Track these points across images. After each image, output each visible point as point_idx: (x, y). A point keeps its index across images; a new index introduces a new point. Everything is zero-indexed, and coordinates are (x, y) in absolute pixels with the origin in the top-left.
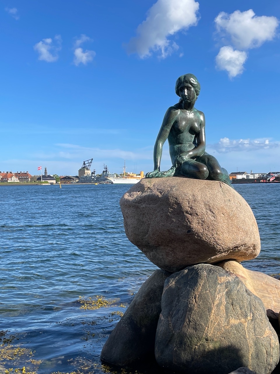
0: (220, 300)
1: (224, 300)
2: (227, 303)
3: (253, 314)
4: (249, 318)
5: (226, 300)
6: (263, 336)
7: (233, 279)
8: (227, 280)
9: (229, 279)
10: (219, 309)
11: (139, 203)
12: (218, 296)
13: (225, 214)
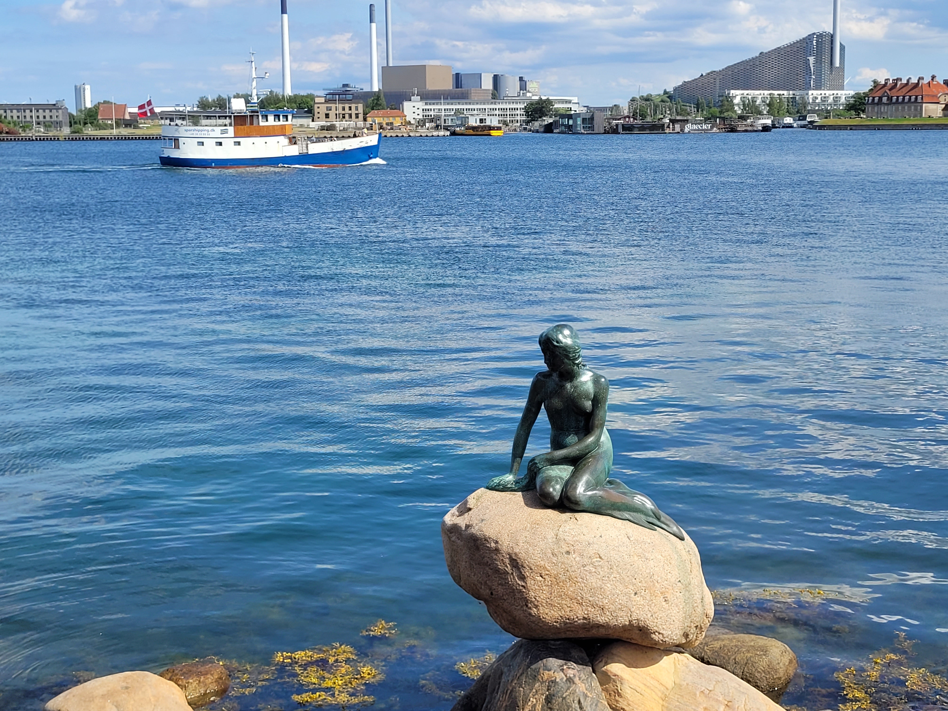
0: (535, 706)
7: (565, 678)
8: (553, 679)
9: (557, 677)
11: (451, 533)
12: (532, 700)
13: (546, 577)
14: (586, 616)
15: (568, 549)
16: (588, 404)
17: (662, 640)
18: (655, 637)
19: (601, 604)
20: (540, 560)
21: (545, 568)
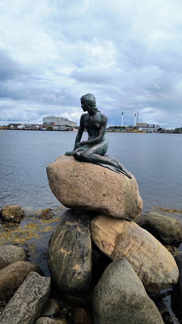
0: (62, 234)
1: (63, 235)
2: (64, 238)
3: (72, 251)
4: (69, 252)
5: (64, 236)
6: (71, 268)
7: (74, 225)
8: (69, 225)
9: (71, 224)
10: (60, 239)
12: (62, 232)
13: (67, 185)
14: (82, 202)
15: (77, 175)
16: (98, 125)
17: (115, 215)
18: (112, 214)
19: (88, 198)
20: (65, 178)
21: (67, 181)
